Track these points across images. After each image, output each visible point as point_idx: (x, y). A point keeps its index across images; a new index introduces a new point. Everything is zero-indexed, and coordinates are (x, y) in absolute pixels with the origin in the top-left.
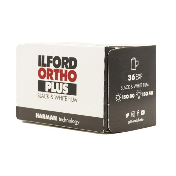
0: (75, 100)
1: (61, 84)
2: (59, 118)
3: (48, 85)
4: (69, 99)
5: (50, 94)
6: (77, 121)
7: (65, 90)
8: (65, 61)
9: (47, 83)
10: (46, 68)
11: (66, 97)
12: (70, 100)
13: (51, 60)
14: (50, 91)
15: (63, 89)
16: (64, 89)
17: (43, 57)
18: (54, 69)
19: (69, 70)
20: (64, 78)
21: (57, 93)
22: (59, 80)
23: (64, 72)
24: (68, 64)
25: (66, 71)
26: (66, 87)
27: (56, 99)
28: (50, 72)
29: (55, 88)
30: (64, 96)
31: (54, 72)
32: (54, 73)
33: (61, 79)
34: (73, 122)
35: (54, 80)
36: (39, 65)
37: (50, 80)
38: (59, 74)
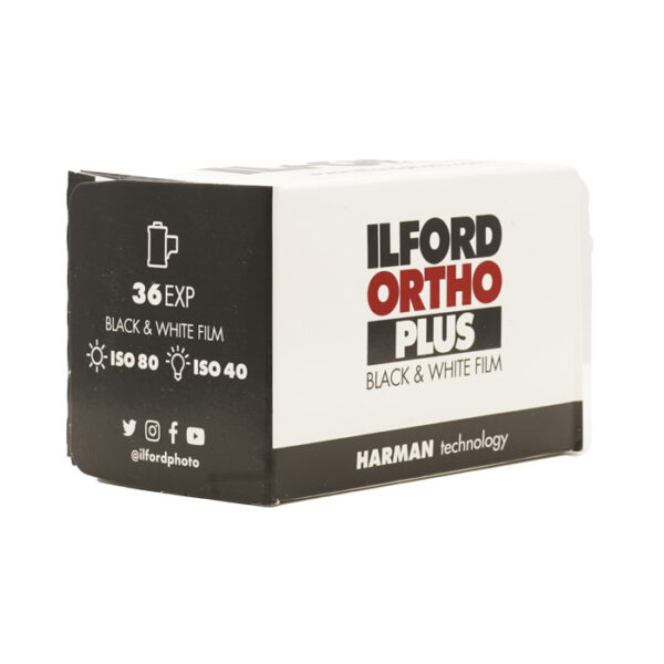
0: (497, 364)
1: (451, 319)
2: (443, 445)
3: (407, 334)
4: (477, 365)
5: (413, 363)
6: (499, 437)
7: (463, 338)
8: (463, 232)
9: (401, 327)
10: (396, 271)
11: (468, 363)
12: (480, 368)
13: (415, 235)
14: (411, 352)
15: (457, 336)
16: (461, 334)
17: (386, 228)
18: (426, 270)
19: (475, 263)
20: (459, 295)
21: (436, 353)
22: (443, 308)
23: (459, 275)
24: (473, 242)
25: (467, 268)
26: (467, 324)
27: (432, 377)
28: (412, 284)
29: (430, 338)
30: (460, 361)
31: (427, 279)
32: (427, 285)
33: (451, 302)
34: (489, 442)
35: (428, 311)
36: (372, 264)
37: (412, 313)
38: (443, 284)
